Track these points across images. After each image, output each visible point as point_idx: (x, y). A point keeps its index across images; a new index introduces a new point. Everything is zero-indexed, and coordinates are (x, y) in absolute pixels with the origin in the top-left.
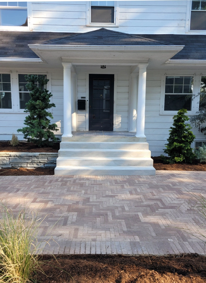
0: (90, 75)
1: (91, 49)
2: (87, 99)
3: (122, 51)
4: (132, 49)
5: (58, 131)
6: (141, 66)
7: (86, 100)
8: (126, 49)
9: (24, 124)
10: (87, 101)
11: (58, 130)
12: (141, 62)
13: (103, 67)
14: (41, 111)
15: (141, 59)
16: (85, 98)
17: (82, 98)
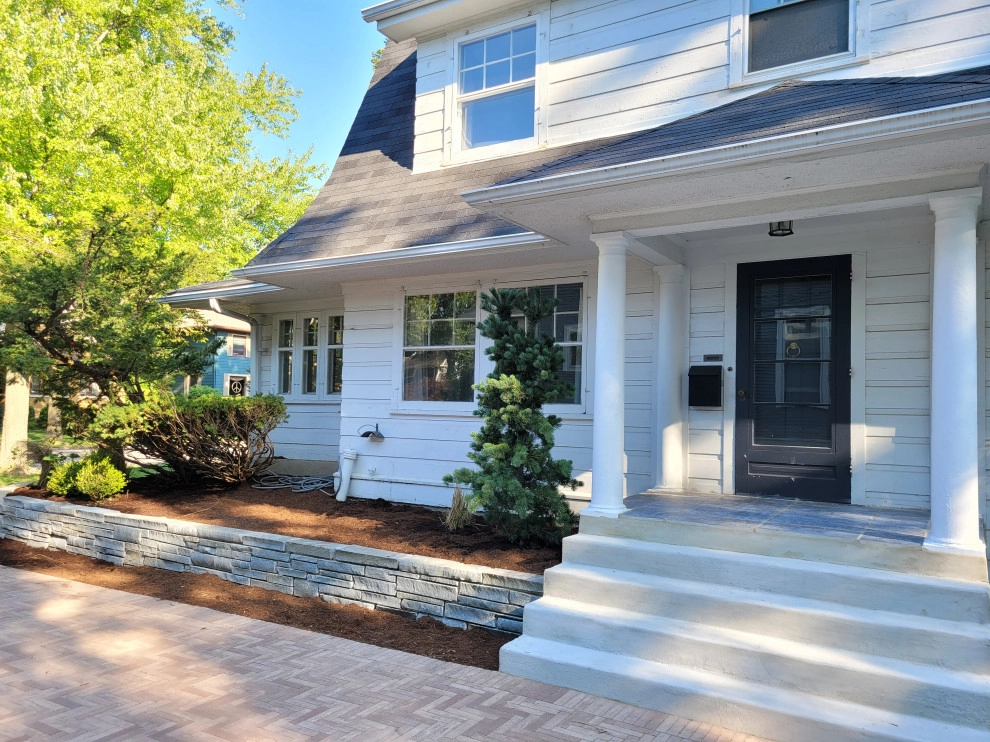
0: (740, 266)
1: (669, 168)
2: (729, 361)
3: (811, 154)
4: (857, 136)
5: (579, 488)
6: (940, 204)
7: (726, 367)
8: (823, 142)
9: (470, 455)
10: (730, 369)
11: (581, 484)
12: (940, 188)
13: (781, 230)
14: (517, 413)
15: (940, 173)
16: (718, 358)
17: (708, 358)
